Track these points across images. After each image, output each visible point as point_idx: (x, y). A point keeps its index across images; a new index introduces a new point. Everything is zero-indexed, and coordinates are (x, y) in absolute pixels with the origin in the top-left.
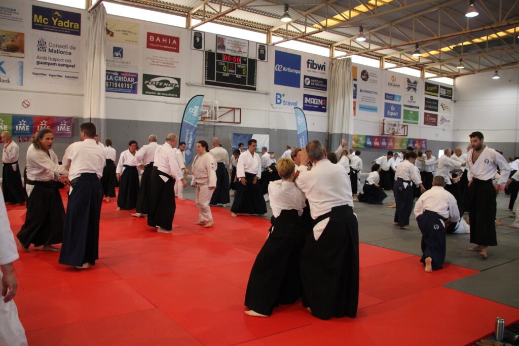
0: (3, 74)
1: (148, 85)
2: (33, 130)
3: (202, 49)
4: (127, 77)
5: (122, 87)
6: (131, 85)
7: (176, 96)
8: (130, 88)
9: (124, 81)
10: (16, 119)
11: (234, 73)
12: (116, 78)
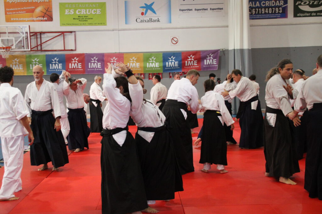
0: (154, 14)
1: (300, 7)
2: (182, 65)
4: (275, 1)
5: (270, 12)
6: (280, 8)
8: (279, 13)
9: (272, 5)
10: (166, 56)
12: (263, 4)
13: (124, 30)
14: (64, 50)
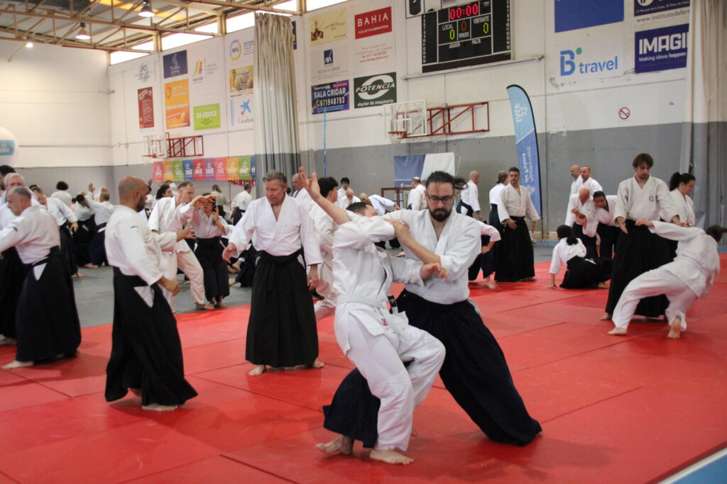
1: (360, 95)
3: (422, 12)
4: (339, 88)
5: (335, 103)
6: (343, 98)
7: (392, 101)
8: (342, 104)
9: (336, 94)
11: (468, 38)
12: (330, 93)
13: (230, 132)
14: (195, 155)
